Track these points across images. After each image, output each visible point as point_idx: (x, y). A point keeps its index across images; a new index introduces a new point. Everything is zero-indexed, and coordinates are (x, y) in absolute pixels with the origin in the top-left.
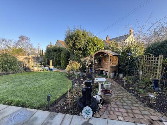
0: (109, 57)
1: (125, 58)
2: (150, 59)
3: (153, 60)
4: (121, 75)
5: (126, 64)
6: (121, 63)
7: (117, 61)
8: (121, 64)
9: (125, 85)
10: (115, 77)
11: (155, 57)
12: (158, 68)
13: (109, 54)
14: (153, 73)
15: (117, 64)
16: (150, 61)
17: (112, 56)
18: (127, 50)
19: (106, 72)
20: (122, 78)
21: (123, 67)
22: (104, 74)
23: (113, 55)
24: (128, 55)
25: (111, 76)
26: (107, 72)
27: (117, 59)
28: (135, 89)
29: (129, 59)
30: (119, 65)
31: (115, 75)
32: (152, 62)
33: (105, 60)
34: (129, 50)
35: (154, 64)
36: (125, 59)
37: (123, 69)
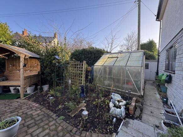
0: (22, 60)
1: (51, 62)
2: (76, 65)
3: (79, 66)
4: (46, 88)
5: (53, 71)
6: (44, 70)
7: (39, 67)
8: (45, 72)
9: (52, 103)
10: (35, 94)
11: (80, 63)
12: (83, 74)
13: (21, 53)
14: (79, 80)
15: (39, 72)
16: (76, 67)
17: (27, 57)
18: (52, 52)
19: (17, 88)
20: (47, 91)
21: (49, 76)
22: (13, 92)
23: (30, 56)
24: (55, 59)
25: (28, 92)
26: (19, 88)
27: (39, 64)
28: (65, 105)
29: (56, 64)
30: (42, 73)
31: (36, 89)
32: (78, 67)
33: (13, 66)
34: (56, 52)
35: (80, 70)
36: (50, 64)
37: (49, 78)
